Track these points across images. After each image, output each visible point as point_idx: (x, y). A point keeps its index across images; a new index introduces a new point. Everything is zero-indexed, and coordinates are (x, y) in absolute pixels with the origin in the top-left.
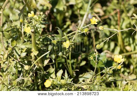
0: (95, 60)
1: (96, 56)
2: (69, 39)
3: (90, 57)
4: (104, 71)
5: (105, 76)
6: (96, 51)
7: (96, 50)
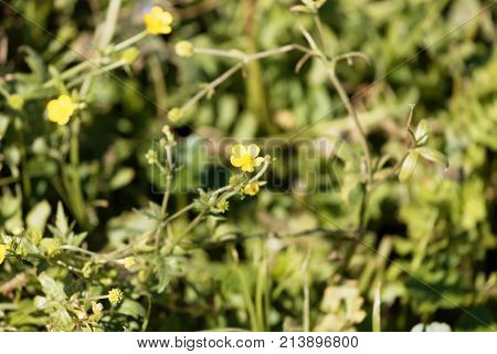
0: (164, 164)
1: (168, 148)
2: (70, 91)
3: (147, 156)
4: (196, 204)
5: (202, 222)
6: (168, 133)
7: (166, 130)
